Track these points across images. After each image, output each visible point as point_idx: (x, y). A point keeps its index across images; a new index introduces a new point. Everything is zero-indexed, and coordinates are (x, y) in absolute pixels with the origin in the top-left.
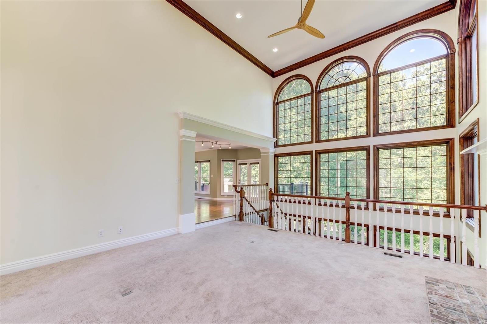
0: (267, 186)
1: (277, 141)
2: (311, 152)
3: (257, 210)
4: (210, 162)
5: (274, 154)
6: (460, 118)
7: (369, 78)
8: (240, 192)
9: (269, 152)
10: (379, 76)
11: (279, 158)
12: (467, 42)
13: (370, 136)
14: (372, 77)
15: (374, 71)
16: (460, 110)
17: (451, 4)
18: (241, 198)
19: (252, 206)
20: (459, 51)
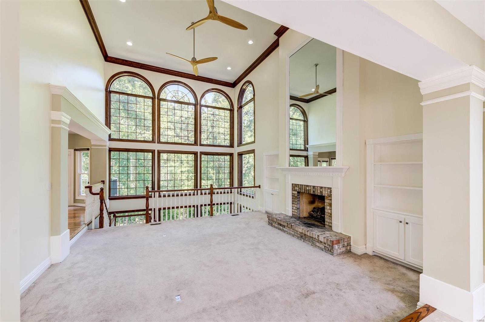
0: (104, 184)
1: (110, 135)
2: (153, 151)
4: (89, 151)
5: (109, 148)
6: (238, 144)
7: (197, 105)
8: (100, 194)
9: (105, 146)
10: (202, 106)
11: (112, 153)
12: (241, 109)
13: (198, 146)
14: (199, 106)
15: (200, 103)
16: (238, 140)
17: (233, 85)
18: (101, 200)
19: (106, 209)
20: (237, 111)
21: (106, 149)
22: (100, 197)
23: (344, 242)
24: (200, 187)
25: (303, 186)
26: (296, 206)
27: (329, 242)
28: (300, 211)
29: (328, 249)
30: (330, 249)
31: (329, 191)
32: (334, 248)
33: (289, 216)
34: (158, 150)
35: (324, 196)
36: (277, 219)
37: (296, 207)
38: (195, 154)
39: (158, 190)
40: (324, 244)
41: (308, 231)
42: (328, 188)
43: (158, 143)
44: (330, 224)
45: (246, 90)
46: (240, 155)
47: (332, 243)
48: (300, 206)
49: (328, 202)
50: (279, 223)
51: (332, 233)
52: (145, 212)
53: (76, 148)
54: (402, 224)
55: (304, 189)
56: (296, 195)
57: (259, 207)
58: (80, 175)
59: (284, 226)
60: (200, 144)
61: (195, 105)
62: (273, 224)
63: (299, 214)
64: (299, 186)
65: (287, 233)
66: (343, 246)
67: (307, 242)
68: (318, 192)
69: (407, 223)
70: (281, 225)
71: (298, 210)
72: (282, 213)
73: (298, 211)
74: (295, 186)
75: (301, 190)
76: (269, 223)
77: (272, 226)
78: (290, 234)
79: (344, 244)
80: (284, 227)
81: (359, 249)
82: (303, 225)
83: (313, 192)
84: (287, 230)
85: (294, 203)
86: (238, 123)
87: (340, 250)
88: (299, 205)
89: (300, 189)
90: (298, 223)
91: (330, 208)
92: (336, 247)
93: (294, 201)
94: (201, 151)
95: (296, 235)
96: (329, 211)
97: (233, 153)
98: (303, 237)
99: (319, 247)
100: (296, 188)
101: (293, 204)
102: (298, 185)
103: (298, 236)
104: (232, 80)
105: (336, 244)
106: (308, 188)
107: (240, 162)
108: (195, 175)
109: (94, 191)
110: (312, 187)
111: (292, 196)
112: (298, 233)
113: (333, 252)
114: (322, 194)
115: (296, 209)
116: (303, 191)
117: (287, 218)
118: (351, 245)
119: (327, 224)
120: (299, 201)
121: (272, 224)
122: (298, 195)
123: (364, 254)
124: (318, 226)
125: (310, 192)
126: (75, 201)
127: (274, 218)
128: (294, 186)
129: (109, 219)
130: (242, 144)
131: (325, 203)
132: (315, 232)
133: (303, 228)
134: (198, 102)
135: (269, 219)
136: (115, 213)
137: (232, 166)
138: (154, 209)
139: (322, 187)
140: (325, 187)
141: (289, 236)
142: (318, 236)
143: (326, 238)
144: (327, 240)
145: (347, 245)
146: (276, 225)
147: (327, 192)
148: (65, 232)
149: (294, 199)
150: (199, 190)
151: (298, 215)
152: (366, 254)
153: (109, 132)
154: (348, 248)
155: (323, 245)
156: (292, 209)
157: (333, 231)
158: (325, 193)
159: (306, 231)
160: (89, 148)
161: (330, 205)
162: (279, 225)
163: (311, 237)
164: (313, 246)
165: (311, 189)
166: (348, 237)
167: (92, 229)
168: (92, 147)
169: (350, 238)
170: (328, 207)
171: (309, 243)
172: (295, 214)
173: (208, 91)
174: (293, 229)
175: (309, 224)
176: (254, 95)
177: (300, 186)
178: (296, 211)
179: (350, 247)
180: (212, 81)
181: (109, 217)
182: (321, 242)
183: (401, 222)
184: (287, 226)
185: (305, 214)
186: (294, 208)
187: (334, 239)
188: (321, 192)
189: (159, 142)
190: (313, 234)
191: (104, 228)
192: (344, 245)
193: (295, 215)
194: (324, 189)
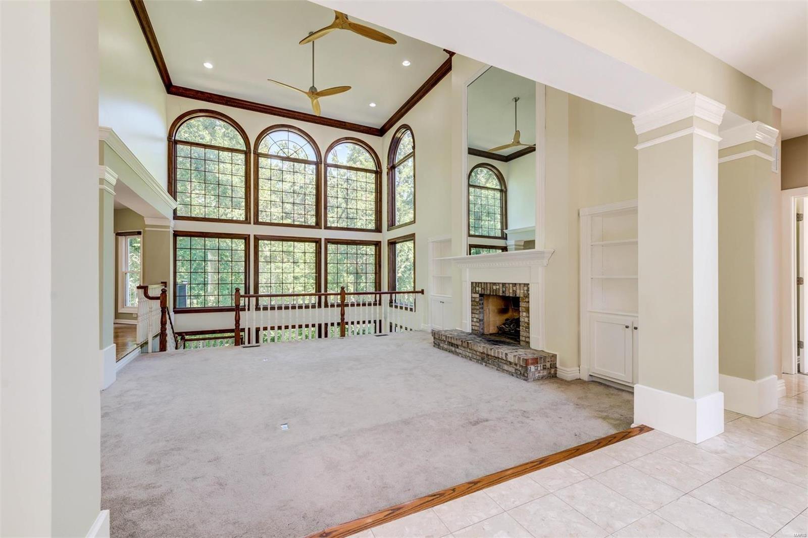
1: (175, 211)
2: (247, 236)
3: (175, 332)
4: (142, 236)
5: (174, 231)
6: (388, 227)
7: (320, 164)
8: (161, 298)
9: (168, 227)
10: (328, 166)
11: (179, 238)
12: (393, 171)
13: (321, 229)
14: (323, 165)
15: (325, 160)
16: (388, 221)
17: (380, 132)
18: (162, 308)
19: (171, 323)
20: (388, 174)
21: (169, 231)
22: (161, 302)
23: (545, 361)
24: (326, 290)
25: (488, 284)
26: (477, 316)
27: (521, 362)
28: (483, 324)
29: (521, 372)
30: (522, 372)
31: (526, 288)
32: (528, 371)
33: (467, 333)
34: (254, 235)
35: (519, 298)
36: (446, 336)
37: (477, 318)
38: (317, 241)
39: (254, 293)
40: (515, 367)
41: (491, 349)
42: (524, 284)
43: (254, 224)
44: (527, 340)
45: (401, 139)
46: (392, 243)
47: (526, 363)
48: (484, 317)
49: (524, 306)
50: (449, 342)
51: (529, 351)
52: (233, 334)
53: (119, 232)
54: (629, 331)
55: (489, 288)
56: (477, 300)
57: (423, 324)
58: (126, 274)
59: (457, 346)
60: (324, 227)
61: (317, 164)
62: (441, 345)
63: (482, 329)
64: (481, 286)
65: (462, 356)
66: (544, 369)
67: (490, 366)
68: (510, 291)
69: (636, 328)
70: (452, 345)
71: (482, 323)
72: (457, 328)
73: (480, 324)
74: (476, 285)
75: (486, 291)
76: (435, 343)
77: (439, 348)
78: (466, 357)
79: (546, 365)
80: (458, 348)
81: (569, 373)
82: (486, 342)
83: (503, 292)
84: (461, 351)
85: (475, 311)
86: (388, 194)
87: (539, 374)
88: (482, 315)
89: (483, 290)
90: (477, 341)
91: (528, 315)
92: (533, 368)
93: (475, 309)
94: (326, 237)
95: (475, 357)
96: (526, 320)
97: (380, 242)
98: (485, 359)
99: (507, 371)
100: (477, 289)
101: (473, 314)
102: (480, 284)
103: (478, 358)
104: (378, 123)
105: (532, 364)
106: (494, 288)
107: (392, 256)
108: (317, 275)
109: (151, 293)
110: (501, 285)
111: (472, 301)
112: (478, 353)
113: (527, 377)
114: (516, 295)
115: (478, 320)
116: (488, 292)
117: (463, 334)
118: (556, 368)
119: (523, 339)
120: (482, 308)
121: (439, 345)
122: (481, 300)
123: (576, 379)
124: (509, 344)
125: (497, 292)
126: (117, 315)
127: (442, 335)
128: (474, 285)
129: (175, 341)
130: (395, 225)
131: (520, 308)
132: (503, 351)
133: (484, 345)
134: (321, 159)
135: (434, 338)
136: (184, 334)
137: (379, 262)
138: (249, 329)
139: (515, 284)
140: (520, 284)
141: (465, 360)
142: (506, 354)
143: (517, 357)
144: (519, 358)
145: (550, 367)
146: (445, 346)
147: (523, 291)
148: (109, 347)
149: (475, 306)
150: (323, 295)
151: (482, 331)
152: (580, 379)
153: (174, 205)
154: (553, 371)
155: (513, 367)
156: (472, 321)
157: (531, 349)
158: (520, 293)
159: (489, 349)
160: (142, 230)
161: (527, 310)
162: (449, 345)
163: (496, 357)
164: (499, 370)
165: (499, 289)
166: (551, 355)
167: (148, 353)
168: (146, 229)
169: (554, 356)
170: (524, 314)
171: (494, 367)
172: (476, 328)
173: (338, 142)
174: (470, 349)
175: (497, 341)
176: (414, 147)
177: (483, 284)
178: (478, 324)
179: (556, 371)
180: (345, 125)
181: (174, 336)
182: (511, 363)
183: (627, 327)
184: (462, 345)
185: (492, 329)
186: (475, 320)
187: (530, 356)
188: (515, 292)
189: (257, 222)
190: (498, 352)
191: (167, 352)
192: (545, 367)
193: (476, 330)
194: (518, 286)
